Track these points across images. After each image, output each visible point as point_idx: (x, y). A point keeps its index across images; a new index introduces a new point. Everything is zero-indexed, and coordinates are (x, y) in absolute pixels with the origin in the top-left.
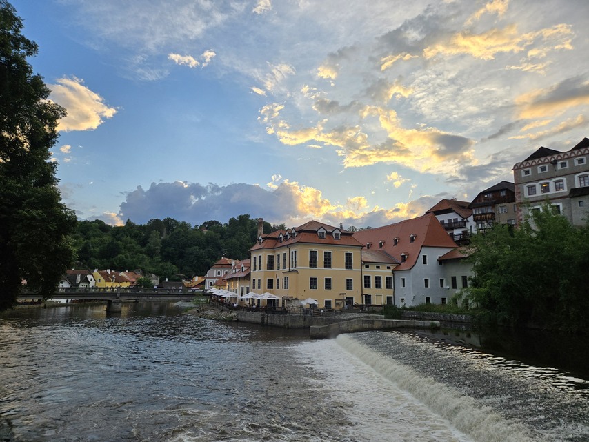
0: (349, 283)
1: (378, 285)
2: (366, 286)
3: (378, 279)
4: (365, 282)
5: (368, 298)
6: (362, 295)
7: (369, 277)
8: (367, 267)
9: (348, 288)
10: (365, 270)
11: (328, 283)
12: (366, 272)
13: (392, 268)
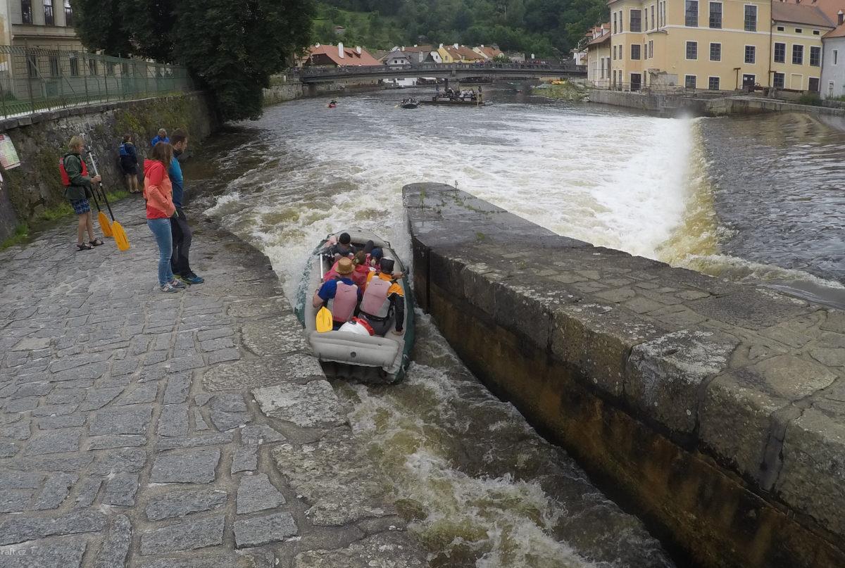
0: (750, 54)
1: (797, 59)
2: (776, 60)
3: (798, 50)
4: (776, 53)
5: (779, 78)
6: (770, 72)
7: (783, 46)
8: (781, 29)
9: (747, 61)
10: (776, 33)
11: (715, 51)
12: (779, 37)
13: (822, 33)
